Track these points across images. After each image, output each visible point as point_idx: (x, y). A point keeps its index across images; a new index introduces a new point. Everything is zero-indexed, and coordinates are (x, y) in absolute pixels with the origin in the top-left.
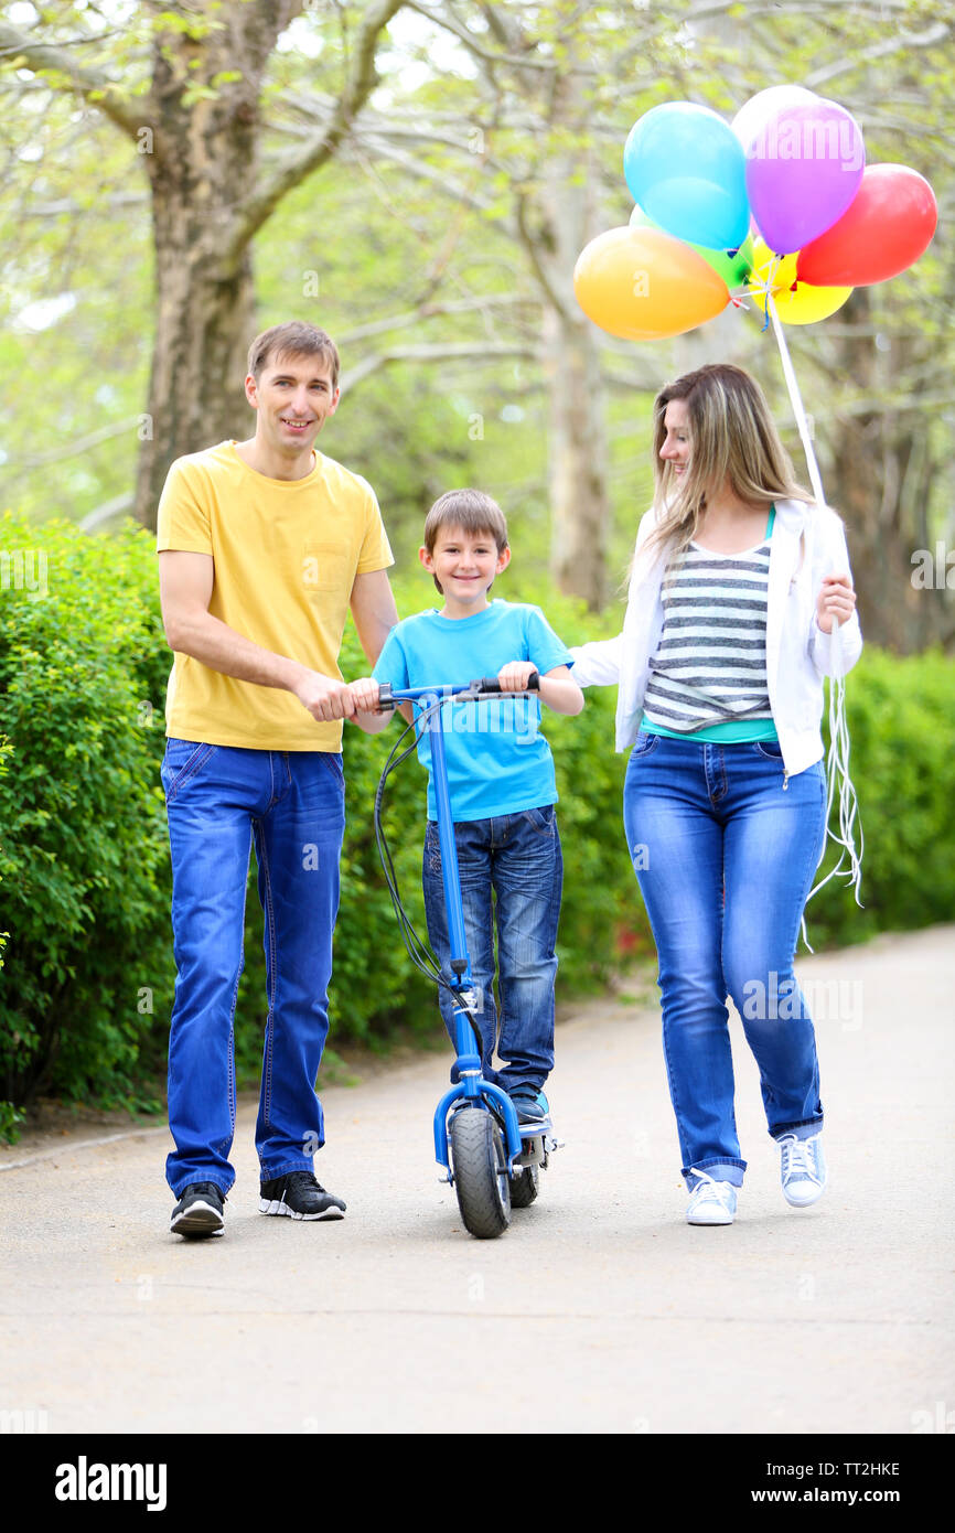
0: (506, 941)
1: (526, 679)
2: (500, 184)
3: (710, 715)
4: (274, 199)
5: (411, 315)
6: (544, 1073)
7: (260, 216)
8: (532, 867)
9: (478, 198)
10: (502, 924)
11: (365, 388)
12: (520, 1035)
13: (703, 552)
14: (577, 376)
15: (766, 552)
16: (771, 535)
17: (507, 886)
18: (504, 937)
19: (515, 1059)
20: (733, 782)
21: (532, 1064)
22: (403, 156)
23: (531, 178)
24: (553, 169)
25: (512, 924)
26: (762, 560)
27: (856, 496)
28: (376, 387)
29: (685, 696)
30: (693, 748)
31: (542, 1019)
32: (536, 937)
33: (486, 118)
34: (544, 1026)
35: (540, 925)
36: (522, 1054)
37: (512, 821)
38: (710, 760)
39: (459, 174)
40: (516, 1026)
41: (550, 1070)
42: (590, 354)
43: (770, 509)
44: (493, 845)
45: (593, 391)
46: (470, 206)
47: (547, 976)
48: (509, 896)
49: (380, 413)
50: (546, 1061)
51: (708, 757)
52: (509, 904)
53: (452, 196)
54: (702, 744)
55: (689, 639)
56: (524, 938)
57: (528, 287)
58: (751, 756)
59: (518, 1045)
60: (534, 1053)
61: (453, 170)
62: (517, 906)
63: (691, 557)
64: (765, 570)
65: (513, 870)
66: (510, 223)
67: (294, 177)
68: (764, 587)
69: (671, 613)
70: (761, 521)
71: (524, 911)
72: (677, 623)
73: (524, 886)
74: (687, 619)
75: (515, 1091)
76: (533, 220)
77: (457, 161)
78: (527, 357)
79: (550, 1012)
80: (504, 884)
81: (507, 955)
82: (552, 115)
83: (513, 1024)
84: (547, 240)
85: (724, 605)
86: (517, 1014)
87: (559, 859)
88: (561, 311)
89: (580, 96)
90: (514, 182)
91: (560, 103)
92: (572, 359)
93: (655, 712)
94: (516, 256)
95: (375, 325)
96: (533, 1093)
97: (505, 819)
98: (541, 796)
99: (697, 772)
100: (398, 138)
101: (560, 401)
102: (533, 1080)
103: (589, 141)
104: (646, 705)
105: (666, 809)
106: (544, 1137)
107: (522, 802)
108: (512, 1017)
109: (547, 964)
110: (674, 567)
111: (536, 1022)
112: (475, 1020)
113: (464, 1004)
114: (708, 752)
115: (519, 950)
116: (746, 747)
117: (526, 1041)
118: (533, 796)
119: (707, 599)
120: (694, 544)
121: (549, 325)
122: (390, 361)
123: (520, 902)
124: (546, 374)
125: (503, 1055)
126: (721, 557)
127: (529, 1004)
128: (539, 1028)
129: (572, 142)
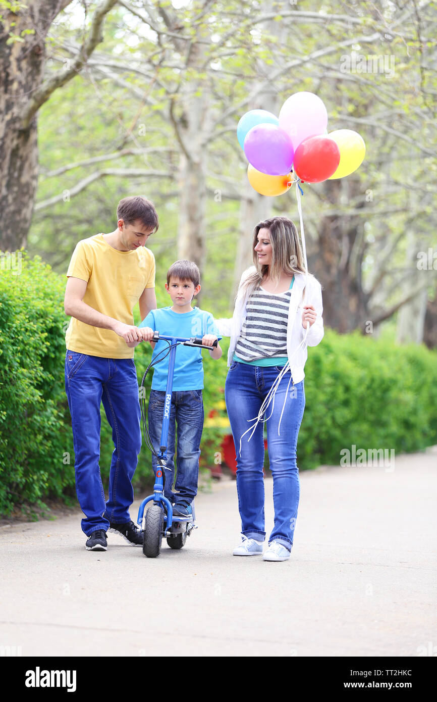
0: (180, 443)
1: (213, 342)
2: (161, 93)
3: (257, 355)
4: (48, 92)
5: (116, 154)
6: (192, 497)
7: (42, 99)
8: (192, 414)
9: (150, 99)
10: (179, 436)
11: (92, 188)
12: (184, 480)
13: (264, 291)
14: (194, 188)
15: (289, 294)
16: (292, 288)
17: (182, 420)
18: (180, 441)
19: (181, 490)
20: (266, 382)
21: (187, 492)
22: (115, 76)
23: (177, 91)
24: (187, 87)
25: (183, 436)
26: (287, 297)
27: (327, 256)
28: (99, 188)
29: (250, 347)
30: (251, 368)
31: (193, 475)
32: (192, 442)
33: (156, 62)
34: (193, 478)
35: (194, 437)
36: (184, 488)
37: (185, 394)
38: (257, 373)
39: (140, 86)
40: (183, 477)
41: (195, 496)
42: (201, 178)
43: (292, 276)
44: (176, 403)
45: (202, 196)
46: (145, 102)
47: (196, 457)
48: (183, 425)
49: (100, 200)
50: (194, 492)
51: (257, 372)
52: (183, 428)
53: (137, 97)
54: (255, 366)
55: (255, 325)
56: (187, 442)
57: (173, 145)
58: (274, 372)
59: (182, 484)
60: (189, 488)
61: (138, 85)
62: (185, 429)
63: (260, 293)
64: (288, 302)
65: (185, 414)
66: (166, 112)
67: (59, 82)
68: (287, 309)
69: (250, 314)
70: (289, 281)
71: (188, 431)
72: (251, 319)
73: (189, 421)
74: (255, 318)
75: (179, 503)
76: (177, 112)
77: (141, 81)
78: (171, 178)
79: (196, 472)
80: (181, 420)
81: (180, 448)
82: (189, 62)
83: (181, 476)
84: (184, 122)
85: (270, 314)
86: (183, 472)
87: (203, 411)
88: (188, 157)
89: (204, 54)
90: (167, 93)
91: (193, 57)
92: (192, 180)
93: (238, 352)
94: (169, 129)
95: (99, 157)
96: (186, 505)
97: (182, 393)
98: (197, 385)
99: (252, 378)
100: (115, 68)
101: (185, 200)
102: (187, 499)
103: (205, 76)
104: (236, 349)
105: (239, 395)
106: (188, 523)
107: (189, 387)
108: (181, 473)
109: (196, 453)
110: (252, 296)
111: (190, 476)
112: (164, 471)
113: (161, 464)
114: (257, 370)
115: (185, 447)
116: (272, 368)
117: (186, 483)
118: (194, 385)
119: (264, 310)
120: (261, 287)
121: (183, 163)
122: (104, 175)
123: (187, 428)
124: (180, 187)
125: (177, 488)
126: (271, 295)
127: (188, 468)
128: (192, 479)
129: (196, 75)
